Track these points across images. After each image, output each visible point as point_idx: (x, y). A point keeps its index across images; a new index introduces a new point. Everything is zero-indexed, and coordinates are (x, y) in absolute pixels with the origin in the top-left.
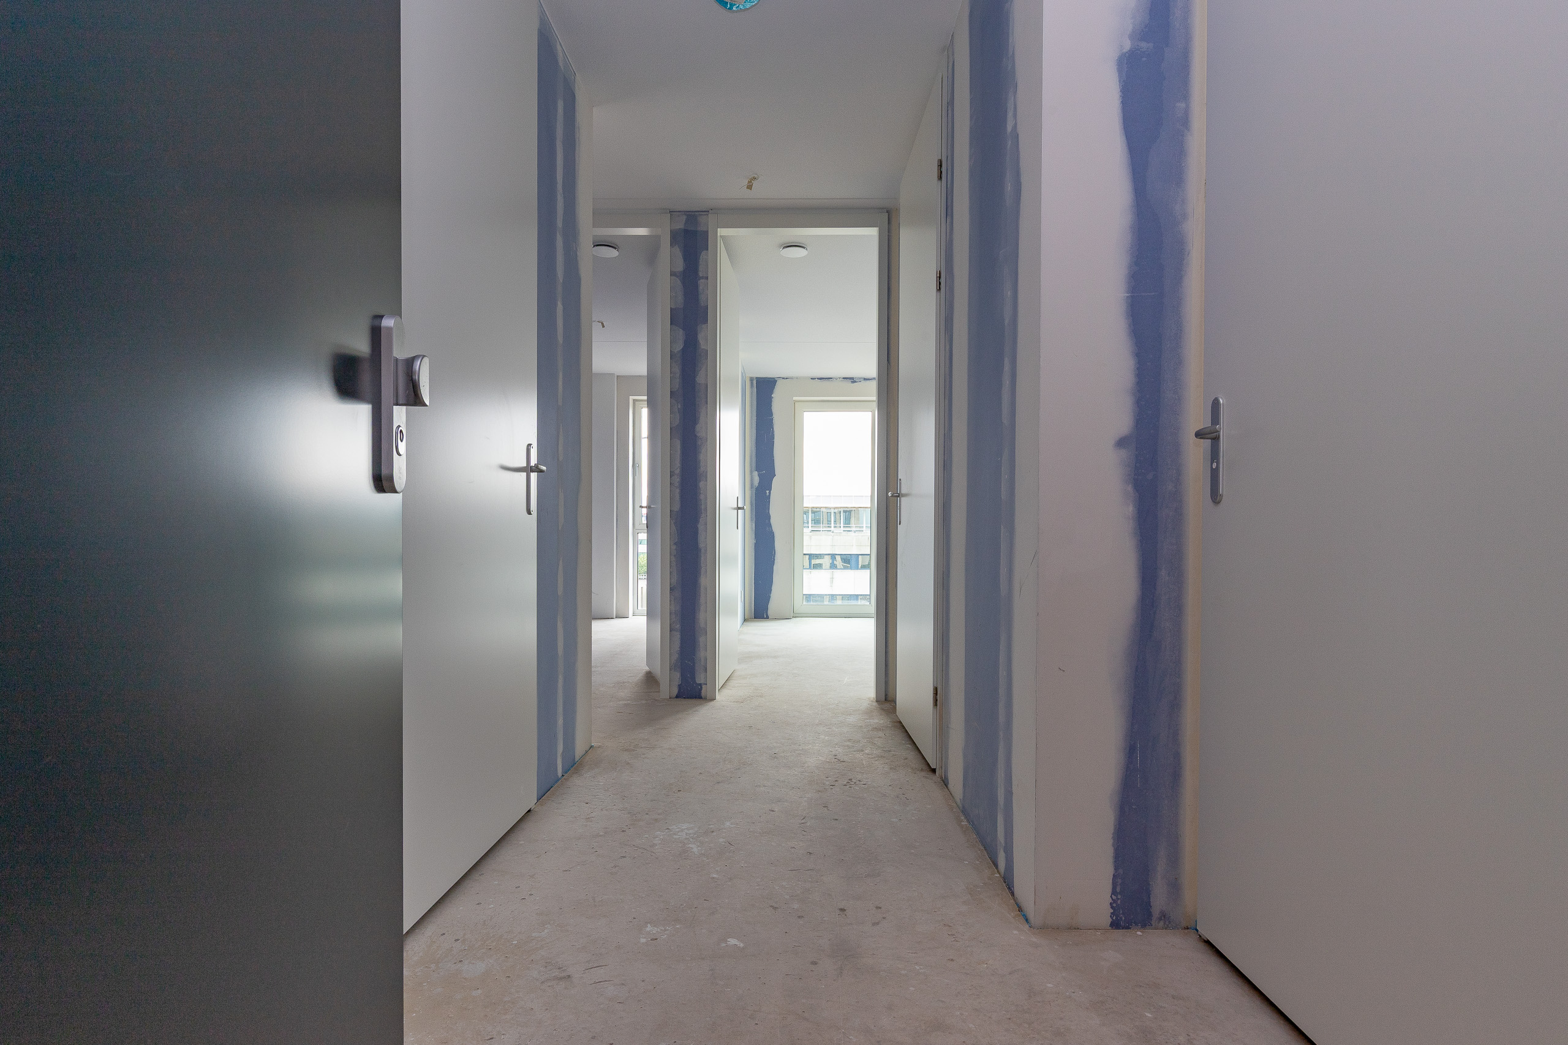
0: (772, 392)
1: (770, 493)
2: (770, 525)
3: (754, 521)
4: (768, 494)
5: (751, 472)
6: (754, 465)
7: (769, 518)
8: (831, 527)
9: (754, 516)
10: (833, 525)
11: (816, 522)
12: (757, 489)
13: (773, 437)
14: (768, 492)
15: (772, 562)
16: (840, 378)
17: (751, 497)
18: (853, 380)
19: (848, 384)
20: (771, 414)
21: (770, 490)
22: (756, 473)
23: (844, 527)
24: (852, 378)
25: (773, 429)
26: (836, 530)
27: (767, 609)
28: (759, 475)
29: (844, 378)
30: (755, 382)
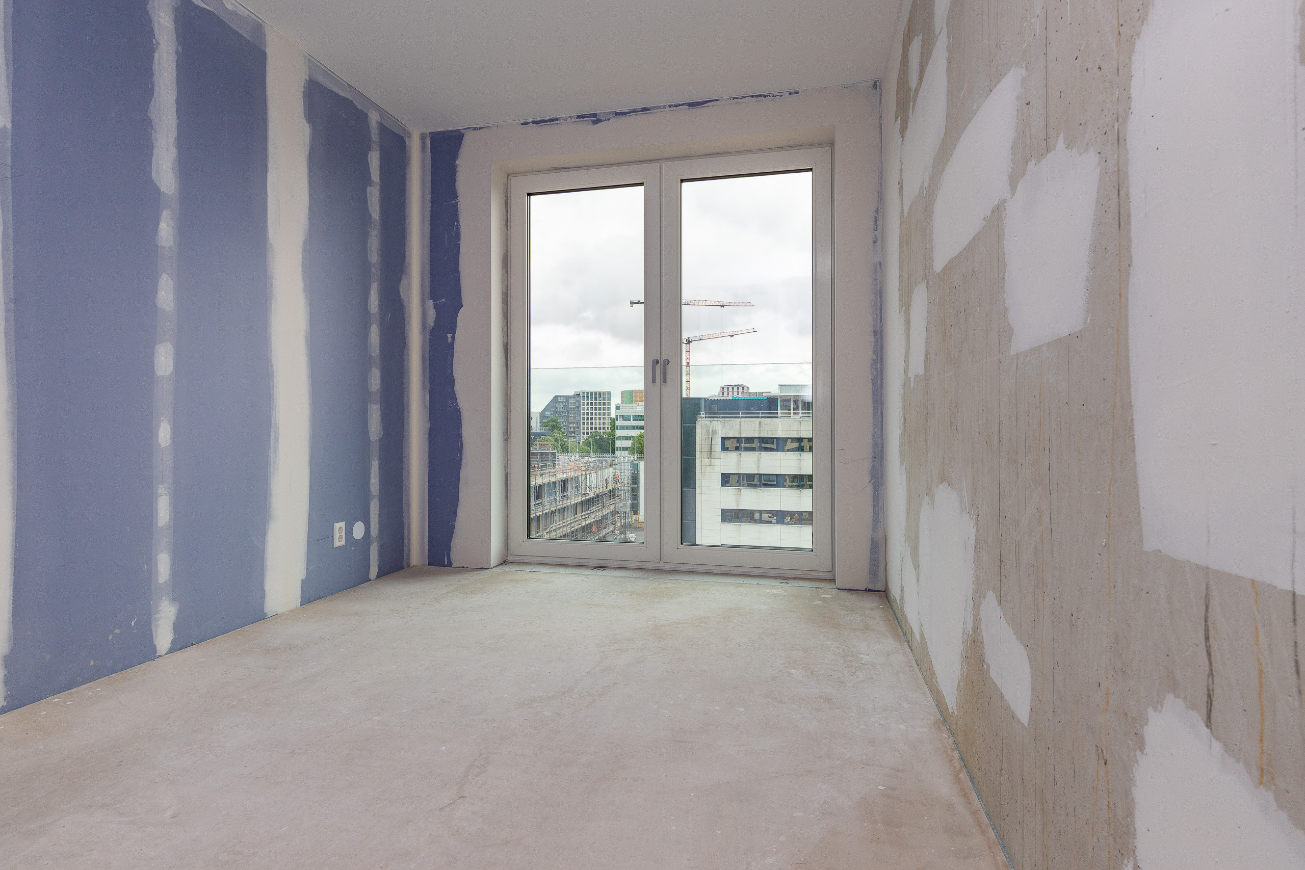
0: (455, 156)
1: (453, 338)
2: (453, 396)
3: (428, 391)
4: (450, 340)
5: (423, 302)
6: (427, 289)
7: (452, 383)
8: (790, 413)
9: (427, 381)
10: (792, 411)
11: (796, 409)
12: (433, 332)
13: (458, 237)
14: (449, 335)
15: (457, 464)
16: (571, 117)
17: (423, 348)
18: (595, 119)
19: (587, 127)
20: (455, 196)
21: (454, 331)
22: (430, 303)
23: (802, 413)
24: (594, 115)
25: (458, 222)
26: (797, 417)
27: (449, 549)
28: (436, 307)
29: (579, 117)
30: (428, 141)
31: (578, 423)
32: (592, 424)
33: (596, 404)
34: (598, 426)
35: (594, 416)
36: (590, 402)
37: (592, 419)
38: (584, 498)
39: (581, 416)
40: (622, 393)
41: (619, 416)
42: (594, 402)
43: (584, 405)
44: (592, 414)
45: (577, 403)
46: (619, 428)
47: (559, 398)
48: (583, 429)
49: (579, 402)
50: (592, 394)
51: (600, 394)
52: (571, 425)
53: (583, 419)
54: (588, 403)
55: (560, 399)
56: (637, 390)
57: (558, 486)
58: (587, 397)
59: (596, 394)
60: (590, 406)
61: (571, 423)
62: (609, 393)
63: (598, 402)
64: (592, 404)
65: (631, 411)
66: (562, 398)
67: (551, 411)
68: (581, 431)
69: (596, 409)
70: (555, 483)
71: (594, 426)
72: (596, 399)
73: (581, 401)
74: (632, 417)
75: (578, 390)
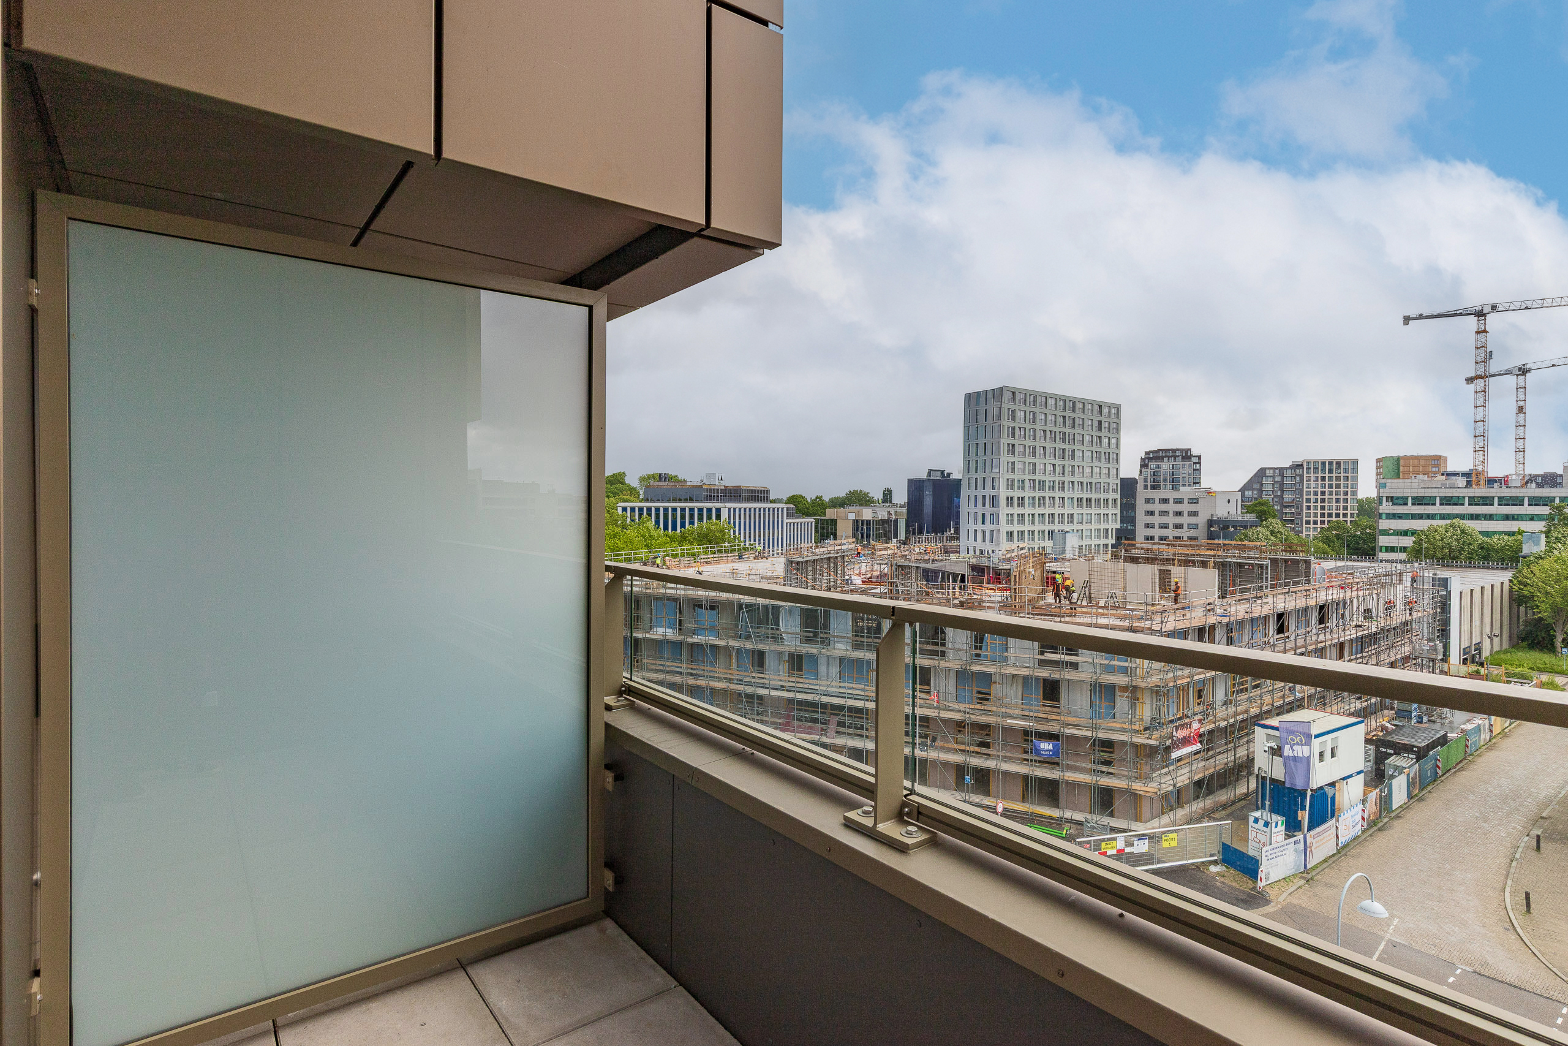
31: (1300, 507)
32: (1323, 508)
33: (1331, 479)
34: (1334, 512)
35: (1327, 497)
36: (1320, 475)
37: (1323, 501)
38: (1361, 633)
39: (1305, 497)
40: (1378, 461)
41: (1384, 499)
42: (1327, 475)
43: (1310, 481)
44: (1323, 493)
45: (1298, 478)
46: (1384, 516)
47: (1268, 471)
48: (1308, 515)
49: (1302, 476)
50: (1323, 463)
51: (1338, 464)
52: (1288, 510)
53: (1308, 500)
54: (1317, 478)
55: (1269, 473)
56: (1408, 455)
57: (1314, 617)
58: (1316, 469)
59: (1331, 463)
60: (1320, 482)
61: (1287, 507)
62: (1355, 463)
63: (1334, 475)
64: (1323, 479)
65: (1407, 491)
66: (1272, 471)
67: (1253, 490)
68: (1305, 519)
69: (1331, 486)
70: (1306, 610)
71: (1326, 512)
72: (1331, 471)
73: (1305, 475)
74: (1410, 499)
75: (1299, 459)
